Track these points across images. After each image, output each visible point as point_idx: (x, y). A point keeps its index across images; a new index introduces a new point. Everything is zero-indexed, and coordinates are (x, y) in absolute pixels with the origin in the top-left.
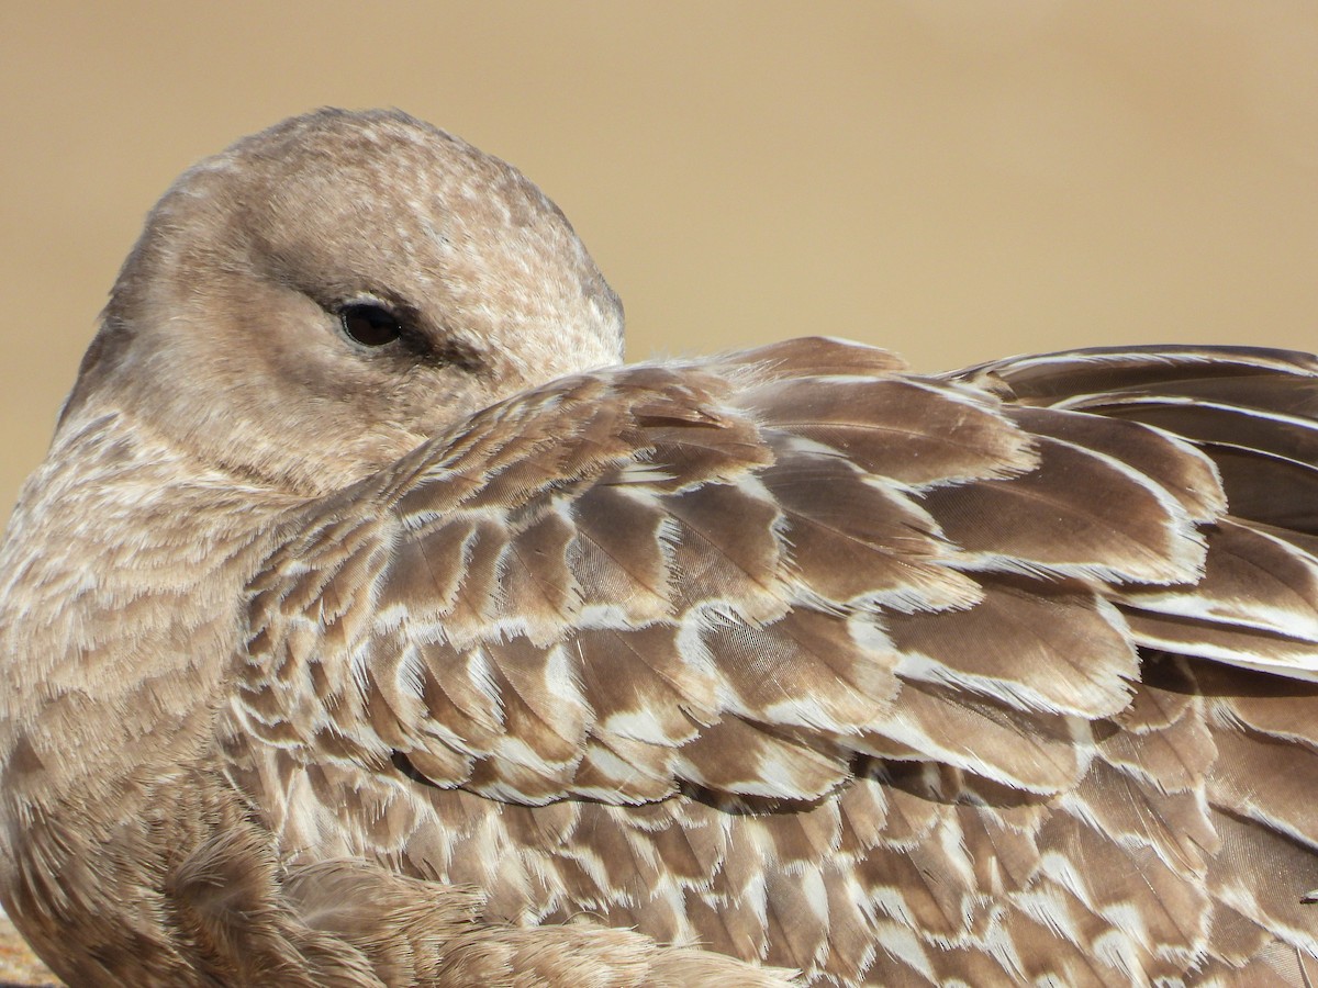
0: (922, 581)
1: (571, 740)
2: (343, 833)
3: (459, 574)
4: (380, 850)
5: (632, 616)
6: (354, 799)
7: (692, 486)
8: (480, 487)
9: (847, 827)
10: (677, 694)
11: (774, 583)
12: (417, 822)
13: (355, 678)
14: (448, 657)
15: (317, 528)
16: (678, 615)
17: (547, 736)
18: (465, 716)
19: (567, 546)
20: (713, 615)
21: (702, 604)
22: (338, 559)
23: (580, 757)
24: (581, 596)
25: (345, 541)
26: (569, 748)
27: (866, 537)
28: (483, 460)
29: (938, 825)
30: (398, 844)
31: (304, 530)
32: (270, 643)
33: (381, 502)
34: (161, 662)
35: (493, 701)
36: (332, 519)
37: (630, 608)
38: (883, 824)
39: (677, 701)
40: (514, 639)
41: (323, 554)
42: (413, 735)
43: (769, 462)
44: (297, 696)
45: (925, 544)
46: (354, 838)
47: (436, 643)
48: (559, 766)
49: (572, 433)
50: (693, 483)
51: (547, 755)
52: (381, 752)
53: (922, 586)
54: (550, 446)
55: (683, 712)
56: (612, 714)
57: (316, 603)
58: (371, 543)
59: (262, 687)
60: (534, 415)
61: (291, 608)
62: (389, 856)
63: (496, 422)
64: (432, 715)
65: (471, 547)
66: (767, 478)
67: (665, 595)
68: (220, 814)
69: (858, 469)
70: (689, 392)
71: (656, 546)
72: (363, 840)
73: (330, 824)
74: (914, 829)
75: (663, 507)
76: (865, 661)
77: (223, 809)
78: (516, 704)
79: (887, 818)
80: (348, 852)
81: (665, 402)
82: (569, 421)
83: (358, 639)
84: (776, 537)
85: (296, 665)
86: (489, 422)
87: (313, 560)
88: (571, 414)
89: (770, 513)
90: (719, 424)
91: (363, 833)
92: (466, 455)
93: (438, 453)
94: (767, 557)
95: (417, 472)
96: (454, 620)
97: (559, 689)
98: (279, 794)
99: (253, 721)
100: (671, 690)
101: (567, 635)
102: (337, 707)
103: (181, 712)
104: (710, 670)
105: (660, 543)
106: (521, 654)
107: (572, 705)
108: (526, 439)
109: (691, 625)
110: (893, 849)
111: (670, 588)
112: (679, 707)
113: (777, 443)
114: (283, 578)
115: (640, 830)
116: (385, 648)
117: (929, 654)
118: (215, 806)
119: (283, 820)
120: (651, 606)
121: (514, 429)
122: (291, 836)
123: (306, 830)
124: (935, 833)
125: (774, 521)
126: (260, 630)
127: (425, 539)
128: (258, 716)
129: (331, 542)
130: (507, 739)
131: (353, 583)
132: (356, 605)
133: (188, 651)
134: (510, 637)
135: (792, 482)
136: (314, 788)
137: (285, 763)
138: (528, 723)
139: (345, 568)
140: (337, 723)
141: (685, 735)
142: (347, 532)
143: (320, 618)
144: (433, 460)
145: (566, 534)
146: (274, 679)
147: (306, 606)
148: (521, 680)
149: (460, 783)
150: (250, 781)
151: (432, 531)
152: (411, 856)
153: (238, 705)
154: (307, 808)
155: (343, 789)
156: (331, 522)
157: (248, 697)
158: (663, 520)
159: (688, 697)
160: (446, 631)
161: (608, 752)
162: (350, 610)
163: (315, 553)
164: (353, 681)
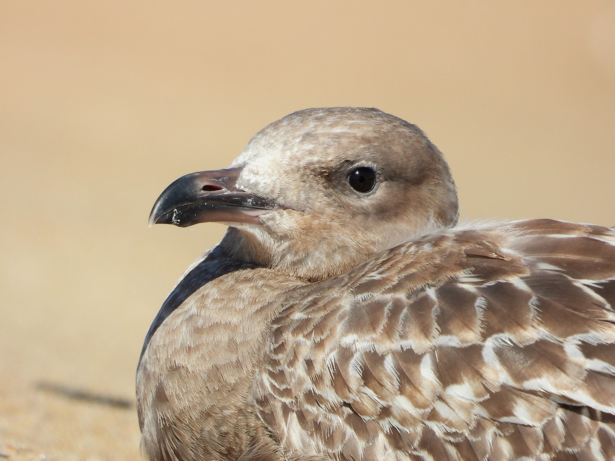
0: (601, 330)
1: (429, 399)
2: (313, 443)
3: (384, 322)
4: (330, 451)
5: (462, 341)
6: (318, 427)
7: (492, 283)
8: (395, 283)
9: (546, 441)
10: (481, 376)
11: (530, 329)
12: (347, 438)
13: (329, 368)
14: (375, 358)
15: (310, 299)
16: (484, 341)
17: (418, 396)
18: (381, 385)
19: (433, 309)
20: (500, 341)
21: (495, 336)
22: (323, 314)
23: (432, 408)
24: (439, 332)
25: (325, 306)
26: (428, 403)
27: (575, 309)
28: (397, 271)
29: (589, 441)
30: (339, 449)
31: (303, 299)
32: (286, 350)
33: (343, 289)
34: (222, 358)
35: (395, 379)
36: (318, 295)
37: (461, 338)
38: (563, 440)
39: (481, 380)
40: (406, 350)
41: (314, 311)
42: (355, 394)
43: (528, 274)
44: (296, 376)
45: (603, 313)
46: (318, 446)
47: (370, 351)
48: (421, 411)
49: (438, 261)
50: (491, 282)
51: (417, 405)
52: (336, 402)
53: (601, 332)
54: (427, 266)
55: (484, 385)
56: (450, 385)
57: (311, 333)
58: (339, 308)
59: (279, 370)
60: (420, 252)
61: (297, 334)
62: (334, 454)
63: (402, 254)
64: (366, 384)
65: (390, 310)
66: (527, 280)
67: (478, 333)
68: (255, 432)
69: (570, 278)
70: (490, 245)
71: (475, 310)
72: (322, 447)
73: (307, 439)
74: (578, 443)
75: (478, 292)
76: (571, 363)
77: (256, 429)
78: (406, 380)
79: (565, 437)
80: (315, 452)
81: (479, 248)
82: (437, 256)
83: (332, 350)
84: (532, 307)
85: (298, 361)
86: (399, 254)
87: (308, 314)
88: (438, 252)
89: (529, 297)
90: (505, 259)
91: (322, 443)
92: (389, 269)
93: (374, 267)
94: (527, 316)
95: (363, 276)
96: (380, 341)
97: (426, 373)
98: (283, 424)
99: (273, 387)
100: (478, 375)
101: (431, 348)
102: (318, 380)
103: (233, 382)
104: (498, 366)
105: (477, 309)
106: (409, 358)
107: (432, 382)
108: (416, 262)
109: (490, 345)
110: (568, 452)
111: (480, 329)
112: (482, 383)
113: (532, 265)
114: (292, 320)
115: (450, 442)
116: (346, 354)
117: (603, 360)
118: (252, 427)
119: (285, 436)
120: (471, 336)
121: (411, 258)
122: (289, 444)
123: (296, 442)
124: (588, 444)
125: (531, 300)
126: (280, 343)
127: (367, 306)
128: (276, 384)
129: (318, 306)
130: (399, 396)
131: (330, 324)
132: (331, 334)
133: (237, 353)
134: (405, 350)
135: (539, 283)
136: (299, 422)
137: (286, 410)
138: (410, 389)
139: (326, 318)
140: (317, 388)
141: (483, 396)
142: (326, 302)
143: (312, 339)
144: (371, 270)
145: (433, 304)
146: (286, 367)
147: (305, 334)
148: (409, 370)
149: (373, 418)
150: (270, 418)
151: (370, 302)
152: (345, 454)
153: (266, 379)
154: (296, 432)
155: (312, 422)
156: (317, 297)
157: (272, 375)
158: (478, 298)
159: (486, 378)
160: (375, 346)
161: (444, 403)
162: (328, 337)
163: (310, 310)
164: (327, 369)
